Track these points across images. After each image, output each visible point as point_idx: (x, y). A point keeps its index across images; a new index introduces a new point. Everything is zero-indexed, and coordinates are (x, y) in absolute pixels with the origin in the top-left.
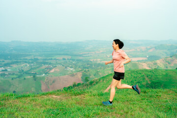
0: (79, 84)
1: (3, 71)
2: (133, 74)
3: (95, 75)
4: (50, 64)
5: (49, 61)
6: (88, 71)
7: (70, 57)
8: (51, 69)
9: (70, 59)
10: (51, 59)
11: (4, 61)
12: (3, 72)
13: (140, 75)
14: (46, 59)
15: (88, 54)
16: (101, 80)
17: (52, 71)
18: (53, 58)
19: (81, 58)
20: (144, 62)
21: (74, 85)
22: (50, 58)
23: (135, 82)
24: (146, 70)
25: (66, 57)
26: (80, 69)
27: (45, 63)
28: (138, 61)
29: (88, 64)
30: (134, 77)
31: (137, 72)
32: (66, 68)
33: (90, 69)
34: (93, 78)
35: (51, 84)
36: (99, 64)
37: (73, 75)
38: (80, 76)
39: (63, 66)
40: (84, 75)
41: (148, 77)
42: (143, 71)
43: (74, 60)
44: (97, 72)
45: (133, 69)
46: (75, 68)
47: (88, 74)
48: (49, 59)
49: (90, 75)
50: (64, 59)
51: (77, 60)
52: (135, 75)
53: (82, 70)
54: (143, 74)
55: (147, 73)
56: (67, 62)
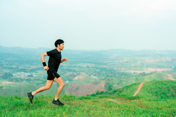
0: (102, 93)
1: (29, 76)
2: (157, 85)
3: (118, 84)
4: (74, 71)
5: (74, 69)
6: (112, 79)
7: (94, 65)
8: (75, 76)
9: (94, 67)
10: (76, 67)
11: (30, 67)
12: (29, 78)
13: (165, 86)
14: (70, 67)
15: (112, 63)
16: (125, 89)
17: (76, 78)
18: (77, 65)
19: (104, 66)
20: (170, 73)
21: (98, 94)
22: (75, 65)
23: (159, 93)
24: (172, 82)
25: (90, 65)
26: (104, 78)
27: (69, 70)
28: (163, 72)
29: (111, 73)
30: (159, 88)
31: (162, 82)
32: (90, 76)
33: (113, 78)
34: (116, 87)
35: (74, 91)
36: (123, 73)
37: (96, 83)
38: (103, 84)
39: (87, 73)
40: (107, 84)
41: (173, 88)
42: (168, 82)
43: (97, 68)
44: (121, 81)
45: (158, 79)
46: (99, 77)
47: (111, 82)
48: (74, 67)
49: (113, 84)
50: (88, 67)
51: (101, 69)
52: (160, 86)
53: (105, 79)
54: (168, 86)
55: (172, 84)
56: (90, 70)
